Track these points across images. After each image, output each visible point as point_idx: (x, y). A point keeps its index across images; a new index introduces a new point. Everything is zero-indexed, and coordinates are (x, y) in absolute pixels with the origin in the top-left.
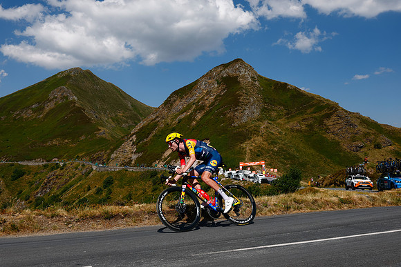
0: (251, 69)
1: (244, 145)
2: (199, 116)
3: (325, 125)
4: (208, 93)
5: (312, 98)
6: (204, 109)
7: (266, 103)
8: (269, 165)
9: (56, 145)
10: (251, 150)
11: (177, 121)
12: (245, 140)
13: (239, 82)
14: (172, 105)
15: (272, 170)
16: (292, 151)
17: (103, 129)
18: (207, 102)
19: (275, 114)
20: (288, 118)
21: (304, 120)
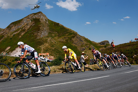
0: (45, 16)
1: (41, 47)
2: (23, 34)
4: (27, 25)
5: (68, 30)
6: (25, 31)
7: (50, 30)
8: (51, 55)
10: (44, 49)
11: (13, 35)
12: (41, 45)
13: (40, 21)
14: (11, 28)
15: (51, 57)
16: (60, 50)
18: (26, 28)
19: (54, 35)
20: (59, 37)
21: (65, 38)
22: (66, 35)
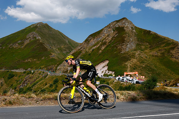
0: (131, 23)
1: (127, 63)
2: (103, 48)
3: (171, 53)
4: (108, 36)
5: (164, 38)
6: (106, 44)
7: (139, 41)
8: (140, 74)
9: (30, 62)
10: (130, 66)
11: (91, 50)
12: (127, 61)
13: (124, 30)
14: (89, 42)
15: (141, 77)
16: (153, 67)
17: (53, 54)
18: (107, 40)
19: (144, 47)
20: (151, 49)
21: (159, 50)
22: (162, 46)
